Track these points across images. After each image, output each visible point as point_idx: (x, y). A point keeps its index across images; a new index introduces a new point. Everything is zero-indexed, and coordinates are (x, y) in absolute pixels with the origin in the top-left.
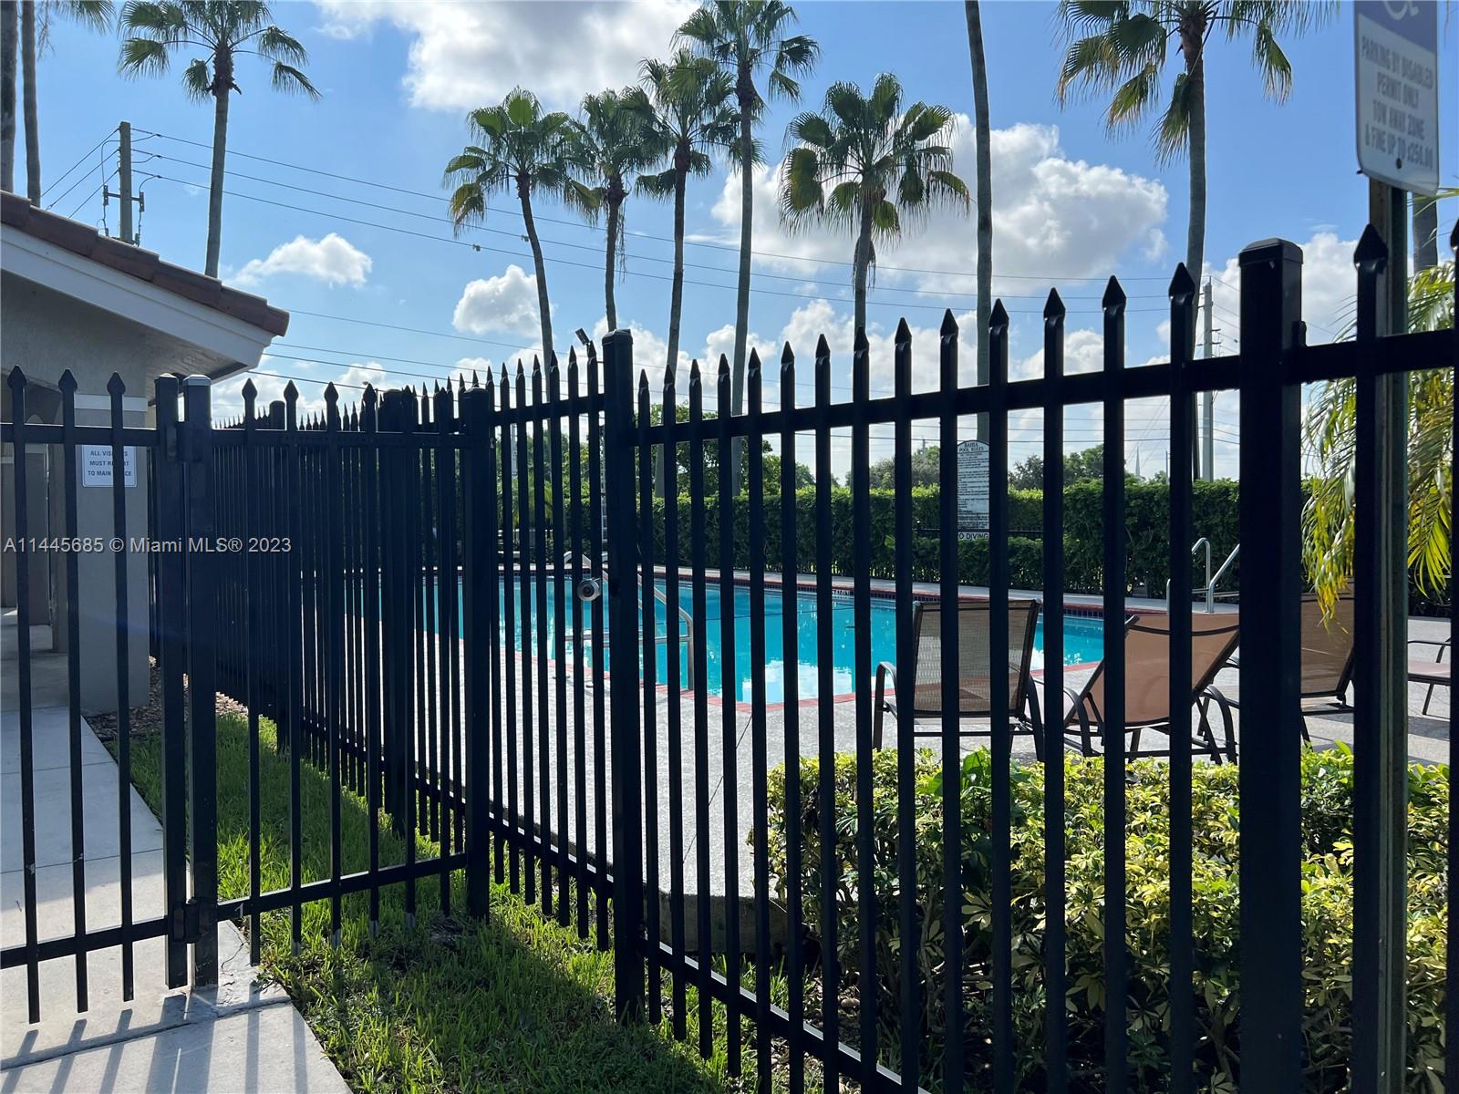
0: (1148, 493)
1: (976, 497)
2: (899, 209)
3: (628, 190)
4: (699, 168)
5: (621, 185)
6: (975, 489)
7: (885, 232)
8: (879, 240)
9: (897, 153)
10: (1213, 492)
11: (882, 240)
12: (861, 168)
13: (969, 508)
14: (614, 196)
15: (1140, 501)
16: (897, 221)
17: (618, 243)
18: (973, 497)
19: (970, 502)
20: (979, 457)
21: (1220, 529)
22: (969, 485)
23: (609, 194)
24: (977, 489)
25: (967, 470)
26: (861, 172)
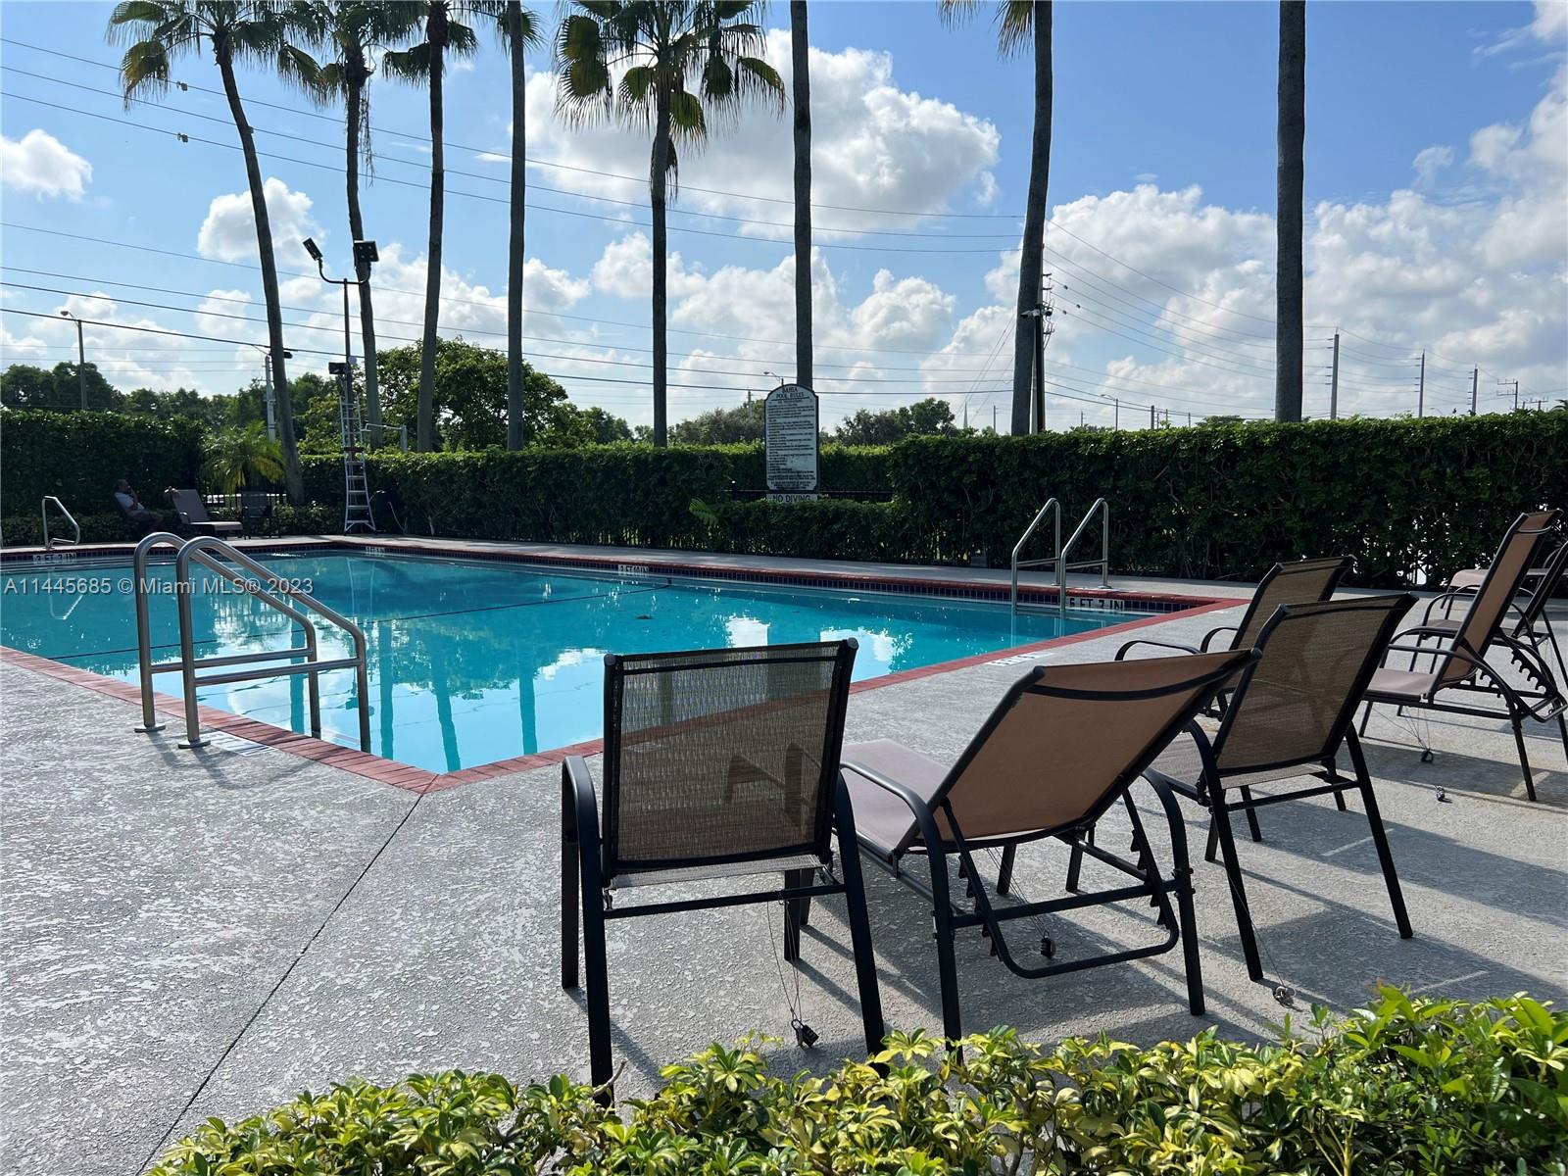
0: (988, 446)
1: (796, 452)
2: (704, 104)
3: (372, 67)
4: (461, 46)
5: (362, 61)
6: (794, 443)
7: (688, 132)
8: (682, 141)
9: (700, 34)
10: (1060, 444)
11: (685, 141)
12: (656, 48)
13: (789, 465)
14: (353, 75)
15: (979, 455)
16: (702, 119)
17: (361, 135)
18: (791, 452)
19: (789, 459)
20: (799, 404)
21: (1068, 488)
22: (788, 438)
23: (347, 72)
24: (797, 443)
26: (656, 53)
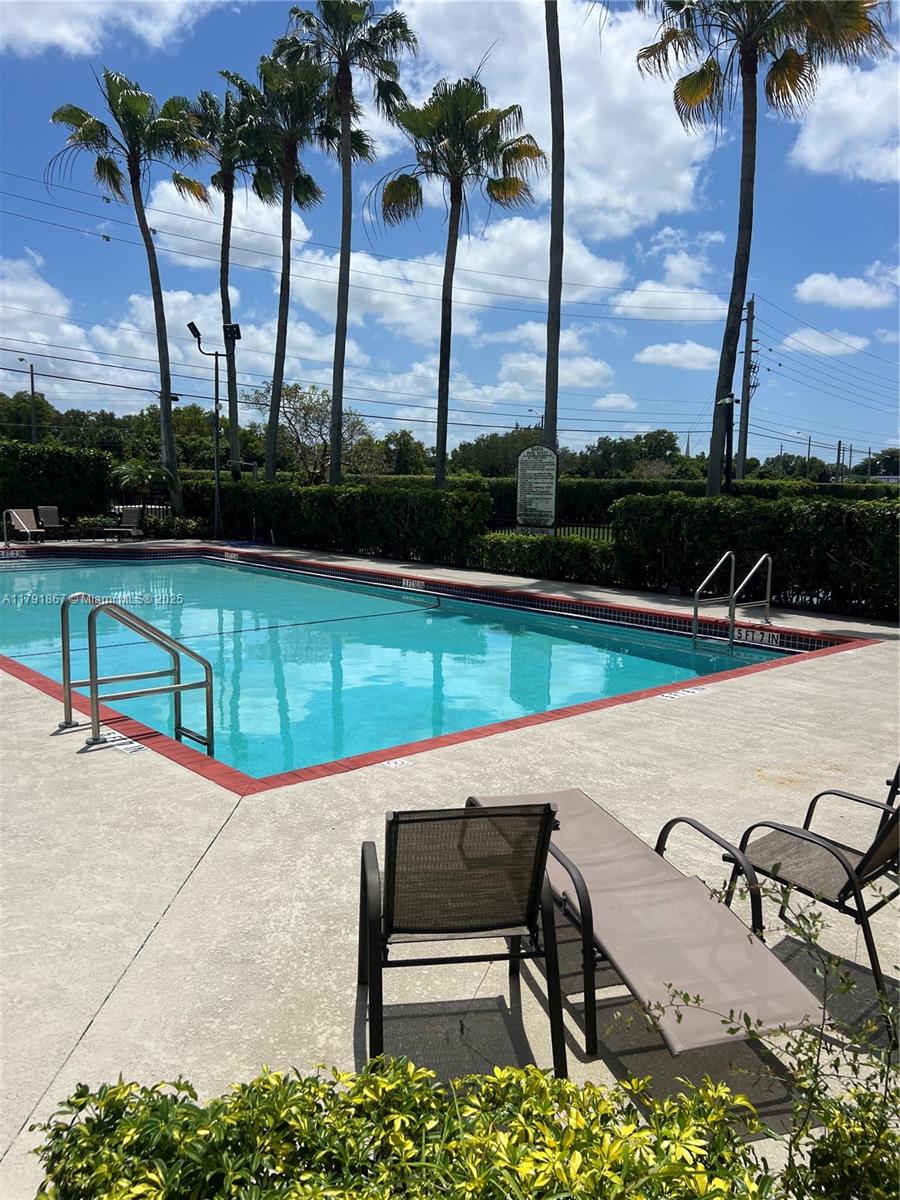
1: (540, 496)
13: (534, 506)
18: (536, 496)
19: (535, 501)
20: (544, 460)
24: (541, 490)
25: (534, 472)
